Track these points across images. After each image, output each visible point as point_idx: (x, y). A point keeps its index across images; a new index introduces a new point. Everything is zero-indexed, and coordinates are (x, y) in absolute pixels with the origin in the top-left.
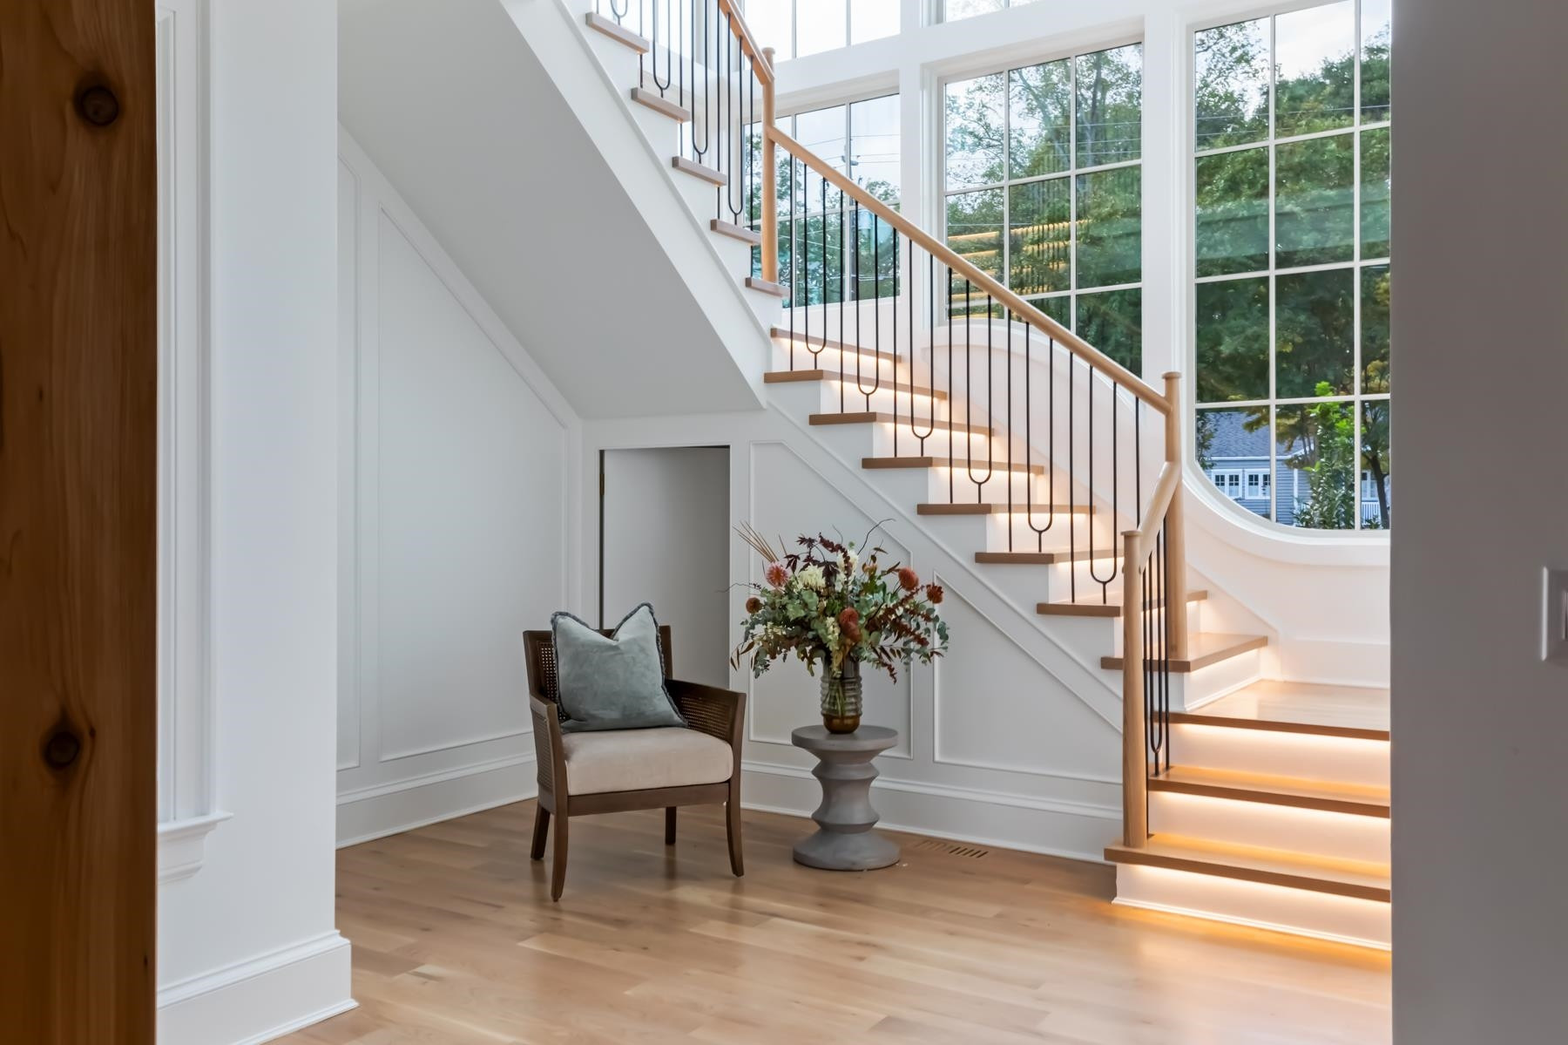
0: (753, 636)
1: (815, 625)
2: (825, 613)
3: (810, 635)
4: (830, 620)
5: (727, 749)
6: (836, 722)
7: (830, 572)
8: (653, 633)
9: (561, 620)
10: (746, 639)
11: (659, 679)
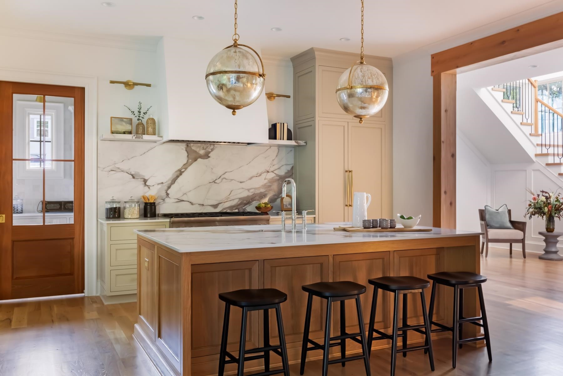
0: (529, 211)
1: (542, 209)
2: (545, 207)
3: (541, 211)
4: (546, 208)
5: (522, 233)
6: (549, 230)
7: (547, 198)
8: (507, 211)
9: (487, 207)
10: (528, 212)
11: (508, 219)
